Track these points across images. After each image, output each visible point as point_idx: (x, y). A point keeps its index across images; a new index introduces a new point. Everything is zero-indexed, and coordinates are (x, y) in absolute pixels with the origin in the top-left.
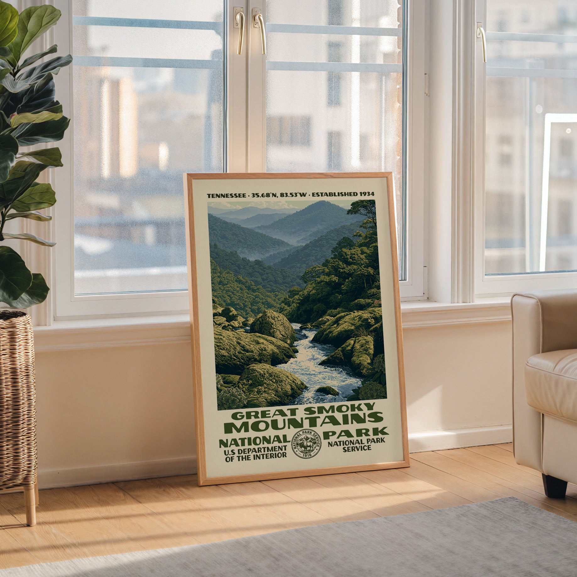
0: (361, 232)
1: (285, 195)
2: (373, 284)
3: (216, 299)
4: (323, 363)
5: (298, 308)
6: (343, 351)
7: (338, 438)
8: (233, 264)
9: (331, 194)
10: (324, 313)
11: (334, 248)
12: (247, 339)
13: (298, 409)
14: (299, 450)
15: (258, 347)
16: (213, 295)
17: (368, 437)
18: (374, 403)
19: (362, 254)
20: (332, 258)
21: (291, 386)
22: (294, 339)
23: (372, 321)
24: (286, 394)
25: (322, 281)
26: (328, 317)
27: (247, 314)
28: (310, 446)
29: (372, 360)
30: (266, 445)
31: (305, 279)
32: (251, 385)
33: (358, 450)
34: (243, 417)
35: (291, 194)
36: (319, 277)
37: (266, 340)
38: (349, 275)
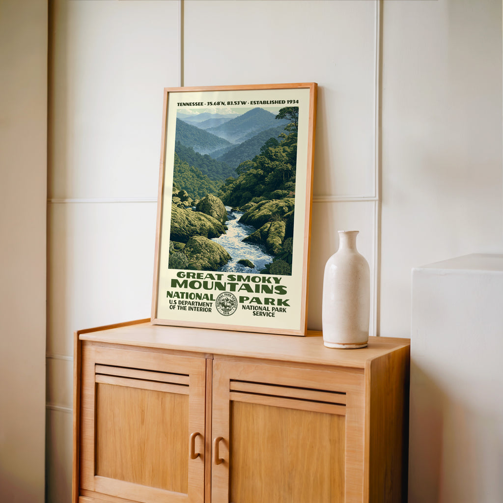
0: (285, 134)
1: (230, 103)
2: (290, 177)
3: (175, 184)
4: (245, 241)
5: (231, 194)
6: (261, 232)
7: (250, 303)
8: (189, 157)
9: (265, 102)
10: (249, 200)
11: (262, 147)
12: (193, 215)
13: (223, 275)
14: (221, 308)
15: (200, 222)
16: (174, 181)
17: (273, 306)
18: (281, 278)
19: (283, 152)
20: (260, 155)
21: (220, 256)
22: (226, 219)
23: (286, 209)
24: (215, 262)
25: (251, 174)
26: (252, 203)
27: (195, 197)
28: (229, 306)
29: (283, 242)
30: (198, 300)
31: (238, 171)
32: (192, 252)
33: (264, 315)
34: (184, 276)
35: (235, 102)
36: (249, 170)
37: (206, 218)
38: (272, 169)
